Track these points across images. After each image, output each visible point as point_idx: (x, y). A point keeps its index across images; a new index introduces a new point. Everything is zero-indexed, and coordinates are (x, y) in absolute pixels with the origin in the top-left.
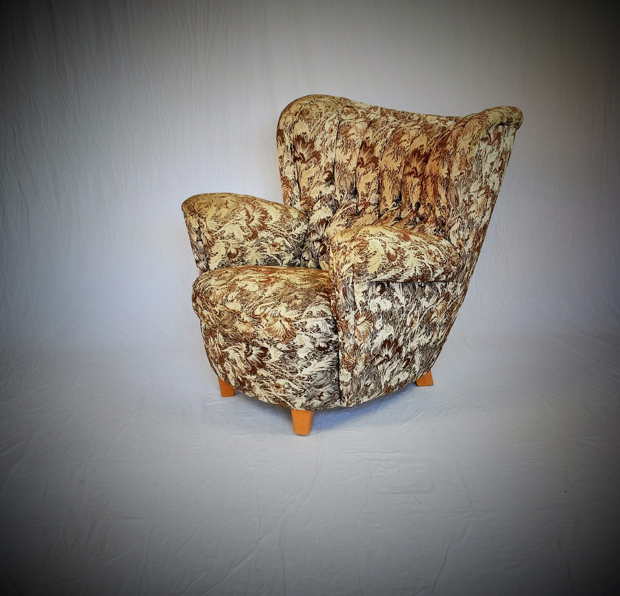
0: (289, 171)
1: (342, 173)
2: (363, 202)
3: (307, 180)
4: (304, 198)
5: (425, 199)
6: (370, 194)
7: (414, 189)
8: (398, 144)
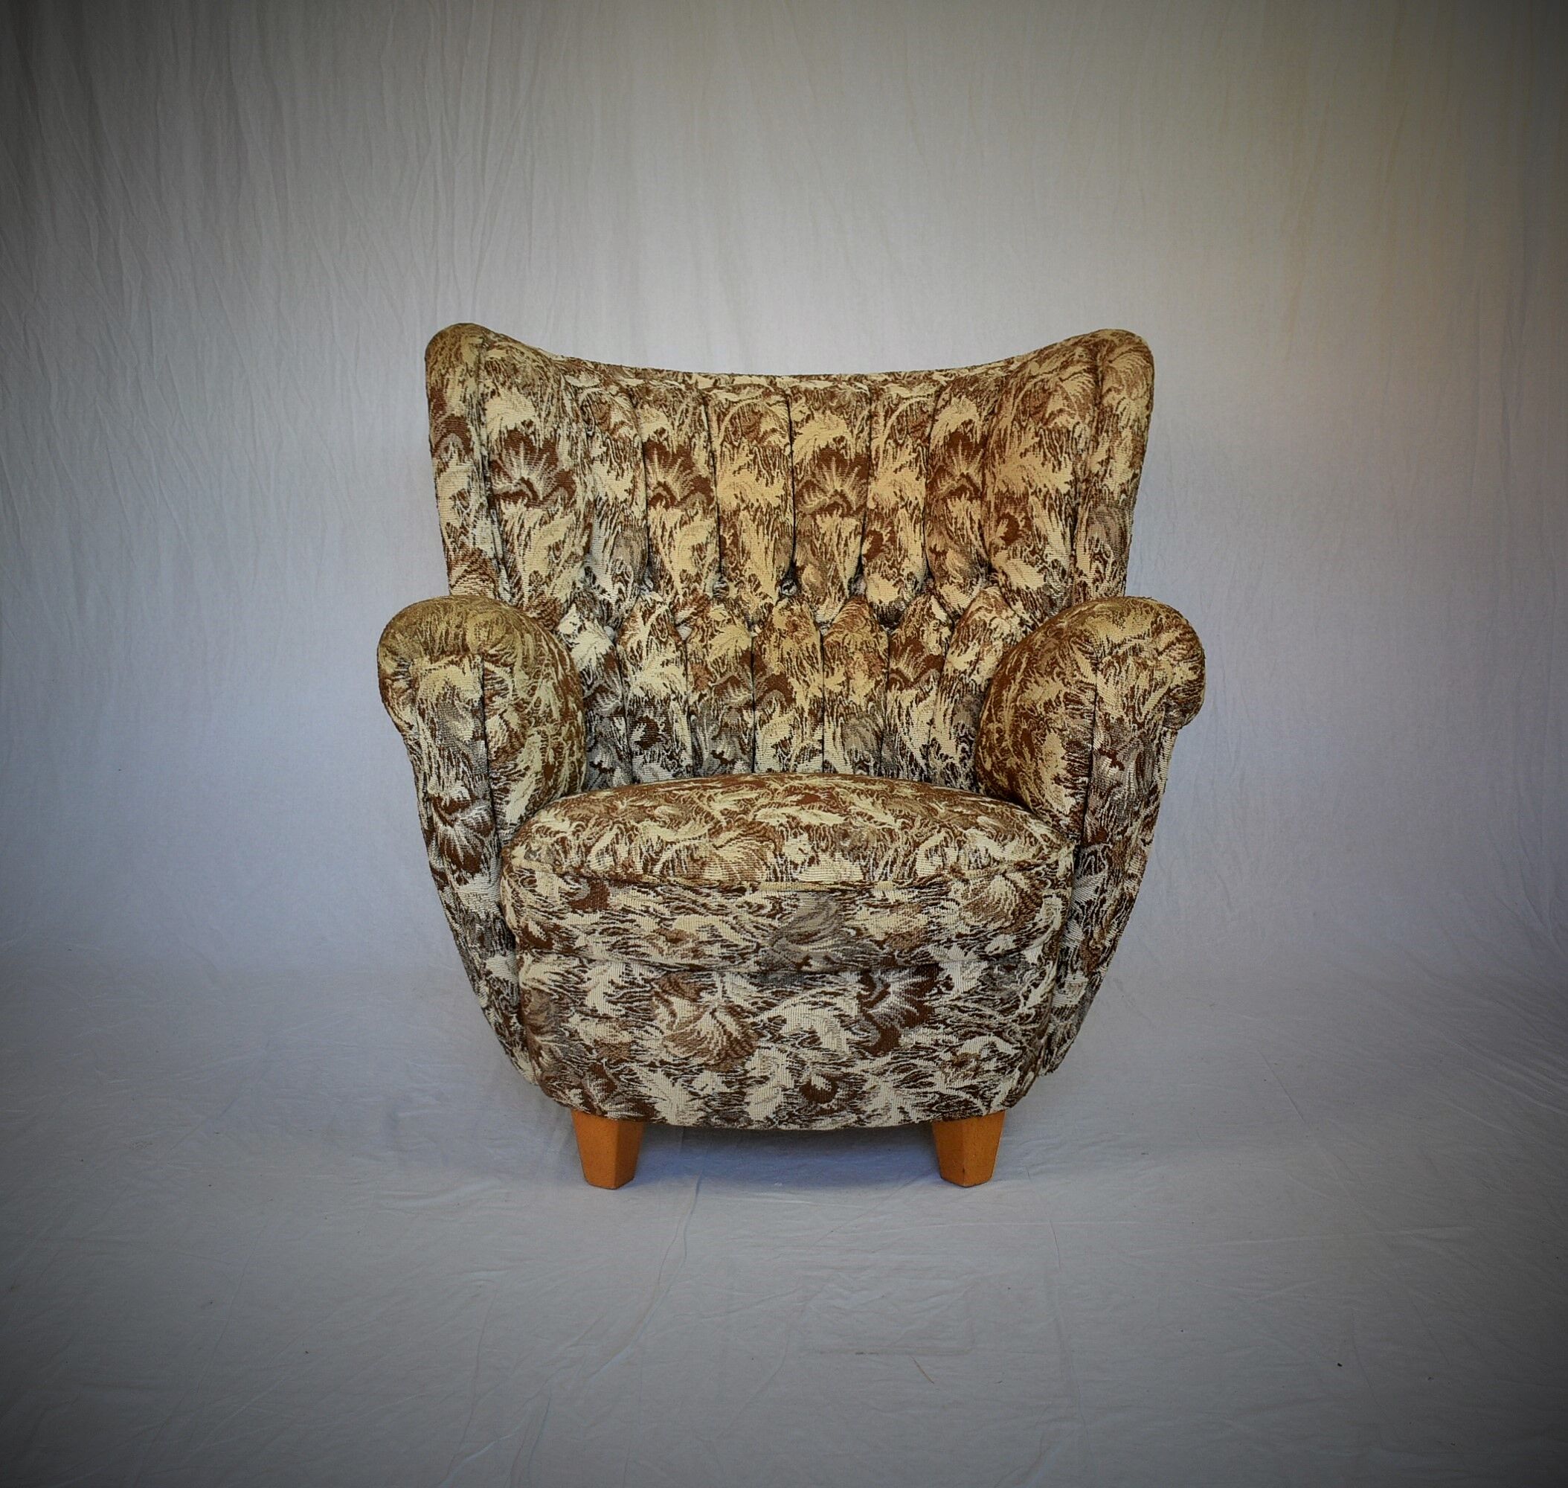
0: (484, 534)
1: (620, 527)
2: (691, 597)
3: (545, 552)
4: (535, 603)
5: (900, 563)
6: (705, 575)
7: (846, 545)
8: (760, 440)
